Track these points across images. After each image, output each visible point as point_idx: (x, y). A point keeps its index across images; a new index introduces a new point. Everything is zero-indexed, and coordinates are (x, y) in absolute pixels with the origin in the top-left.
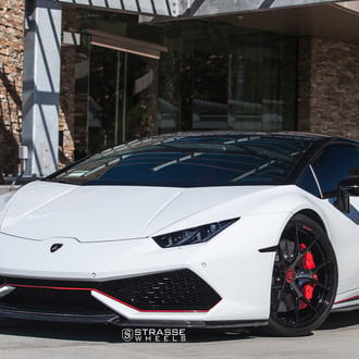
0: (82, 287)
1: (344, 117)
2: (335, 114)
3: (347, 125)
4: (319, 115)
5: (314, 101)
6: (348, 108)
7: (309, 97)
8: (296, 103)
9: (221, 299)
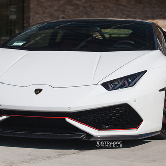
0: (61, 116)
1: (44, 12)
2: (40, 11)
3: (46, 16)
4: (34, 12)
5: (32, 5)
6: (46, 8)
7: (30, 3)
8: (23, 6)
9: (143, 121)
